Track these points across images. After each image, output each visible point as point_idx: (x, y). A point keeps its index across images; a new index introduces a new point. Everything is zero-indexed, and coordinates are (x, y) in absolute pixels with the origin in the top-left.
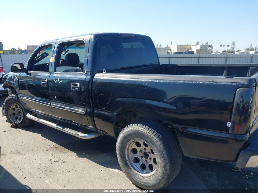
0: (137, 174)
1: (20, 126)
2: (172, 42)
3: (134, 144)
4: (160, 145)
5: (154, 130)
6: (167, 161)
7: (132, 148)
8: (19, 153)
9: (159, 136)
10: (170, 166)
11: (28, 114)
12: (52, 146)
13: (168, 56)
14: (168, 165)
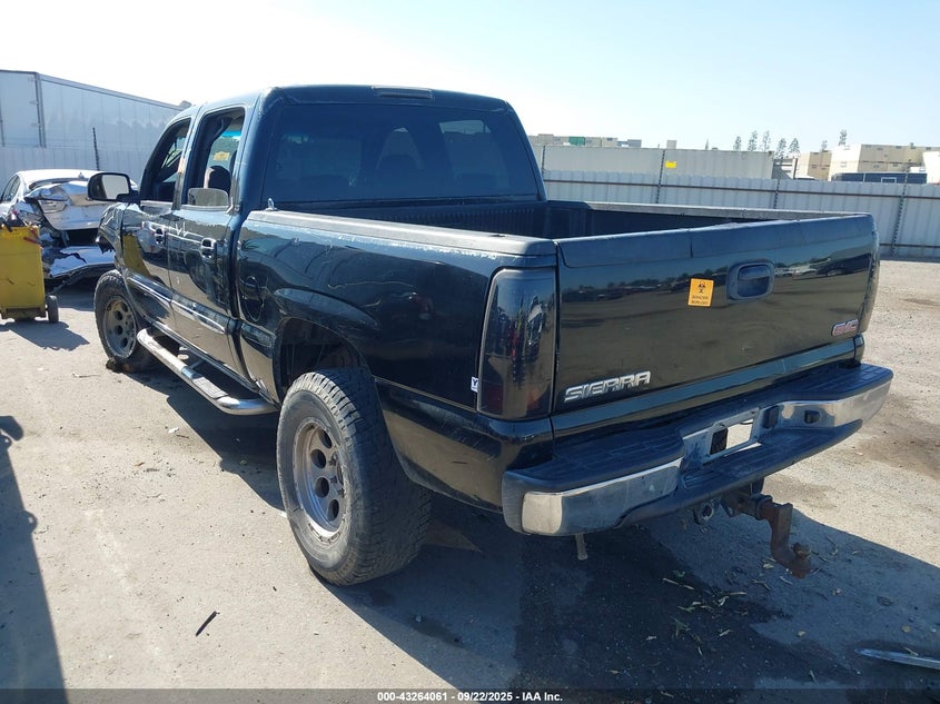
0: (312, 529)
1: (127, 366)
2: (844, 135)
3: (317, 435)
4: (347, 439)
5: (344, 395)
6: (359, 490)
7: (313, 448)
8: (75, 435)
9: (350, 414)
10: (366, 508)
11: (144, 330)
12: (171, 431)
13: (770, 184)
14: (361, 503)
